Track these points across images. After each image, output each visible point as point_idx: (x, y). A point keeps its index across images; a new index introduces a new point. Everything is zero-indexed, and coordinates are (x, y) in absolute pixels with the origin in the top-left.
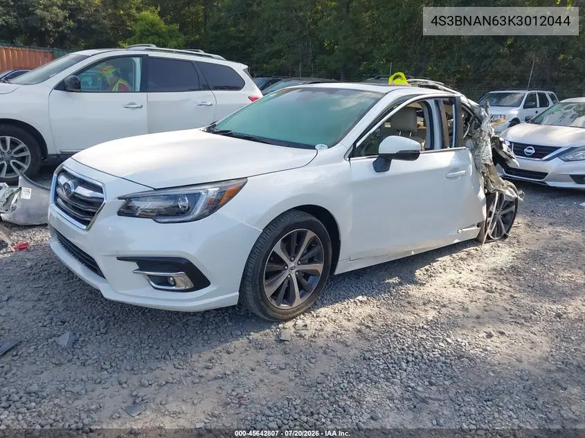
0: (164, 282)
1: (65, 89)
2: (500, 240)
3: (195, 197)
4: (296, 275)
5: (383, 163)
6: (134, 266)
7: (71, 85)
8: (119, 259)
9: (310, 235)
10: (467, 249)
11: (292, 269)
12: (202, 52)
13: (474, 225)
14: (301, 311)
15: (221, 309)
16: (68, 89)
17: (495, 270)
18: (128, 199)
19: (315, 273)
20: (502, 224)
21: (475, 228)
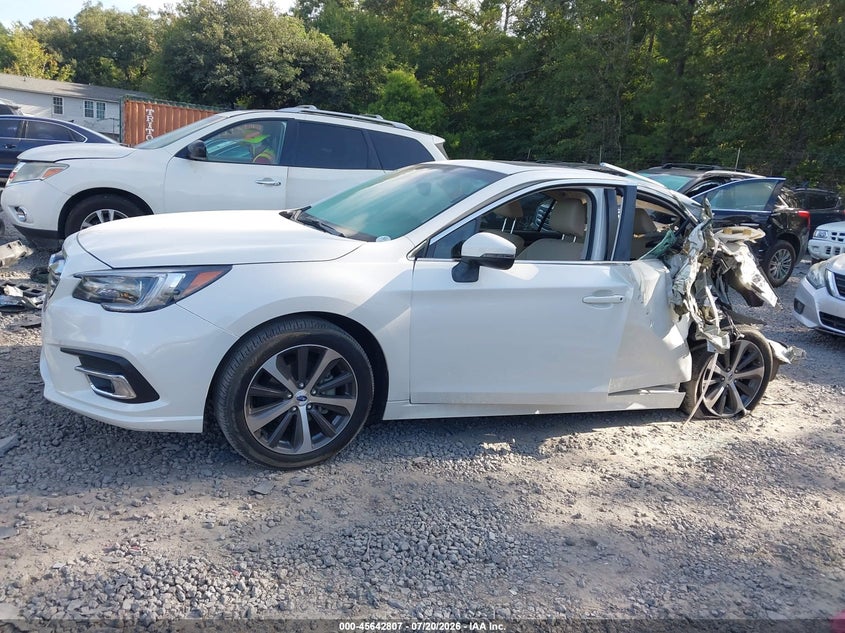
0: (105, 386)
1: (188, 157)
2: (730, 418)
3: (149, 283)
4: (307, 409)
5: (468, 270)
6: (76, 361)
7: (196, 153)
8: (65, 350)
9: (331, 355)
10: (655, 424)
11: (301, 400)
12: (380, 118)
13: (671, 387)
14: (312, 461)
15: (177, 435)
16: (192, 156)
17: (677, 458)
18: (84, 278)
19: (343, 411)
20: (736, 394)
21: (675, 392)
